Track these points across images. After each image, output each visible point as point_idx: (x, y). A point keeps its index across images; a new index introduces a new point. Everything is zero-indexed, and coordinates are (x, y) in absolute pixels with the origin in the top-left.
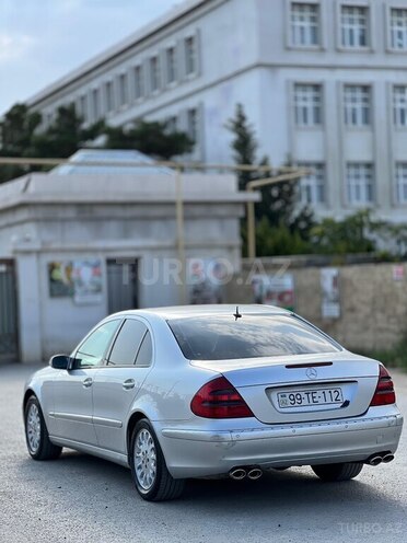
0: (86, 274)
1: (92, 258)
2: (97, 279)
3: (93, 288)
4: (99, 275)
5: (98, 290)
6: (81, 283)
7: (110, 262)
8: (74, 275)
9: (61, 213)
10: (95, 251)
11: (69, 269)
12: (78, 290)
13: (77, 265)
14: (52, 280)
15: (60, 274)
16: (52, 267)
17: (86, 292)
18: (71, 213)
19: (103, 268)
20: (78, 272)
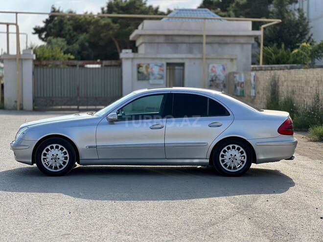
0: (156, 70)
1: (159, 62)
2: (161, 73)
3: (160, 77)
4: (163, 70)
5: (162, 78)
6: (153, 74)
7: (168, 64)
8: (149, 70)
9: (157, 40)
10: (161, 59)
11: (147, 67)
12: (151, 77)
13: (151, 65)
14: (139, 72)
15: (143, 70)
16: (139, 66)
17: (155, 79)
18: (162, 40)
19: (165, 67)
20: (152, 69)
